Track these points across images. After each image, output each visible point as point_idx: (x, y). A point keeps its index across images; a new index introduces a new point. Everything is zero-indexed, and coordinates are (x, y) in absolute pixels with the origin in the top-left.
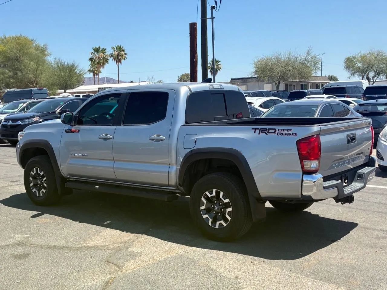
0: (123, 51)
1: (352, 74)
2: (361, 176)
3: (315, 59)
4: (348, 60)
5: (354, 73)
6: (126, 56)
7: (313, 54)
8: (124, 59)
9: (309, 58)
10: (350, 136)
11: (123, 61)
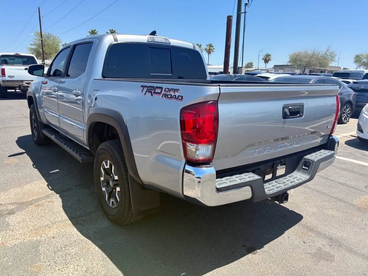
0: (213, 47)
1: (358, 66)
2: (308, 164)
3: (332, 54)
4: (357, 57)
5: (360, 66)
6: (214, 50)
7: (331, 51)
8: (213, 52)
9: (328, 53)
10: (290, 107)
11: (212, 53)
